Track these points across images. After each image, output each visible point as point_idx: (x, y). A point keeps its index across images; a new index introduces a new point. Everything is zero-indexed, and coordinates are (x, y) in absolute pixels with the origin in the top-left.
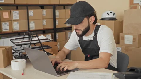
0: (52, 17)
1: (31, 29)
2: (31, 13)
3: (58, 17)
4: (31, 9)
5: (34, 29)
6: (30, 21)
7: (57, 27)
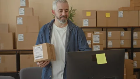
0: (130, 38)
1: (109, 47)
2: (110, 34)
3: (137, 38)
4: (110, 31)
5: (112, 47)
6: (108, 40)
7: (134, 47)
